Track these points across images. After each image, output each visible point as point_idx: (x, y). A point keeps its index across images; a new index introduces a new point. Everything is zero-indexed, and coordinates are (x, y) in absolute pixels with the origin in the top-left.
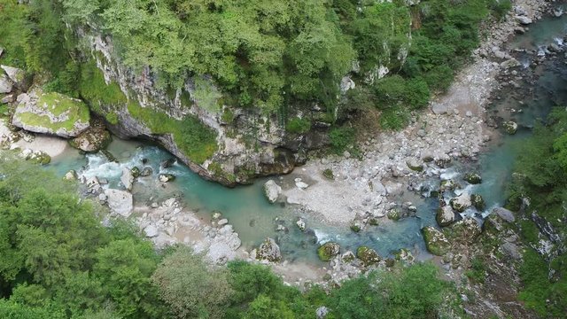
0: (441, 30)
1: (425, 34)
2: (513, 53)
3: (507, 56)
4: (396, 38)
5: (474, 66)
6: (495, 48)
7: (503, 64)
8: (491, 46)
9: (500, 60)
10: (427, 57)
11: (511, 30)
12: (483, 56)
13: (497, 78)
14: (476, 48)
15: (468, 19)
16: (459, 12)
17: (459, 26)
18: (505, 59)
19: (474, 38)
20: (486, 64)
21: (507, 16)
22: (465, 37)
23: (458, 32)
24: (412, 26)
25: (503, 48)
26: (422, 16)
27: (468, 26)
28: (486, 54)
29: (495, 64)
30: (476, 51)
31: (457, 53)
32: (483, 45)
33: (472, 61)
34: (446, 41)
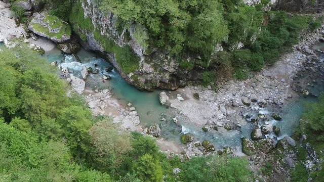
0: (278, 29)
1: (268, 30)
2: (316, 51)
3: (312, 52)
4: (252, 28)
5: (292, 54)
6: (306, 47)
7: (309, 57)
8: (305, 45)
9: (307, 54)
10: (267, 43)
11: (318, 38)
12: (298, 50)
13: (303, 64)
14: (296, 44)
15: (295, 27)
16: (291, 21)
17: (289, 29)
18: (310, 54)
19: (296, 38)
20: (299, 54)
21: (317, 30)
22: (291, 36)
23: (288, 33)
24: (263, 24)
25: (311, 48)
26: (269, 19)
27: (294, 31)
28: (300, 48)
29: (304, 55)
30: (295, 46)
31: (284, 45)
32: (300, 43)
33: (292, 51)
34: (280, 36)
